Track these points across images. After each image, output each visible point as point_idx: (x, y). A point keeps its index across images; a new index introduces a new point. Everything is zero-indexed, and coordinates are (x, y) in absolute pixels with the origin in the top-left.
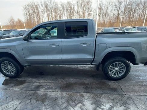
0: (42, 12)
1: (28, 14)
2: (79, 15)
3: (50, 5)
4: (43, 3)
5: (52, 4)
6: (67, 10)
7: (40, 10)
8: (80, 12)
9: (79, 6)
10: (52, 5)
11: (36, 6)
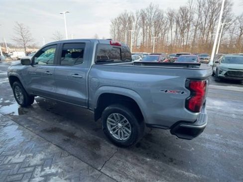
0: (136, 27)
1: (116, 31)
2: (201, 29)
3: (149, 16)
4: (139, 14)
5: (153, 14)
6: (178, 22)
7: (134, 24)
8: (204, 24)
9: (203, 12)
10: (152, 16)
11: (129, 18)
